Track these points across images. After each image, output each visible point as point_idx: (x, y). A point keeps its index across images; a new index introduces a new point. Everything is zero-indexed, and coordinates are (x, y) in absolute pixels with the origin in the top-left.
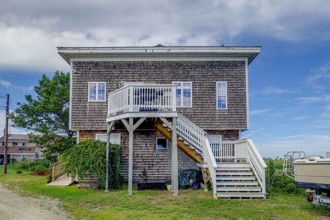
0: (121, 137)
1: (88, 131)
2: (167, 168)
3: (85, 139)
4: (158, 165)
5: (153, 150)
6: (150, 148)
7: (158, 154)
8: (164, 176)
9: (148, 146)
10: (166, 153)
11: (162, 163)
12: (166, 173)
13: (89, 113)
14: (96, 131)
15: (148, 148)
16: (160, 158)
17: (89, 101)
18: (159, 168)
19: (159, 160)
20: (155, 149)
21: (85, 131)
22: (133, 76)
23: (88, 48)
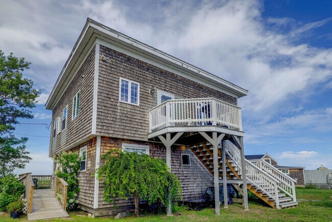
0: (150, 150)
1: (113, 139)
2: (190, 185)
3: (108, 148)
4: (183, 183)
5: (179, 167)
6: (177, 164)
7: (183, 171)
8: (188, 194)
9: (174, 161)
10: (189, 170)
11: (186, 180)
12: (189, 191)
13: (120, 116)
14: (123, 140)
15: (175, 164)
16: (185, 175)
17: (120, 100)
18: (184, 186)
19: (184, 178)
20: (180, 166)
21: (109, 138)
22: (165, 86)
23: (129, 38)
